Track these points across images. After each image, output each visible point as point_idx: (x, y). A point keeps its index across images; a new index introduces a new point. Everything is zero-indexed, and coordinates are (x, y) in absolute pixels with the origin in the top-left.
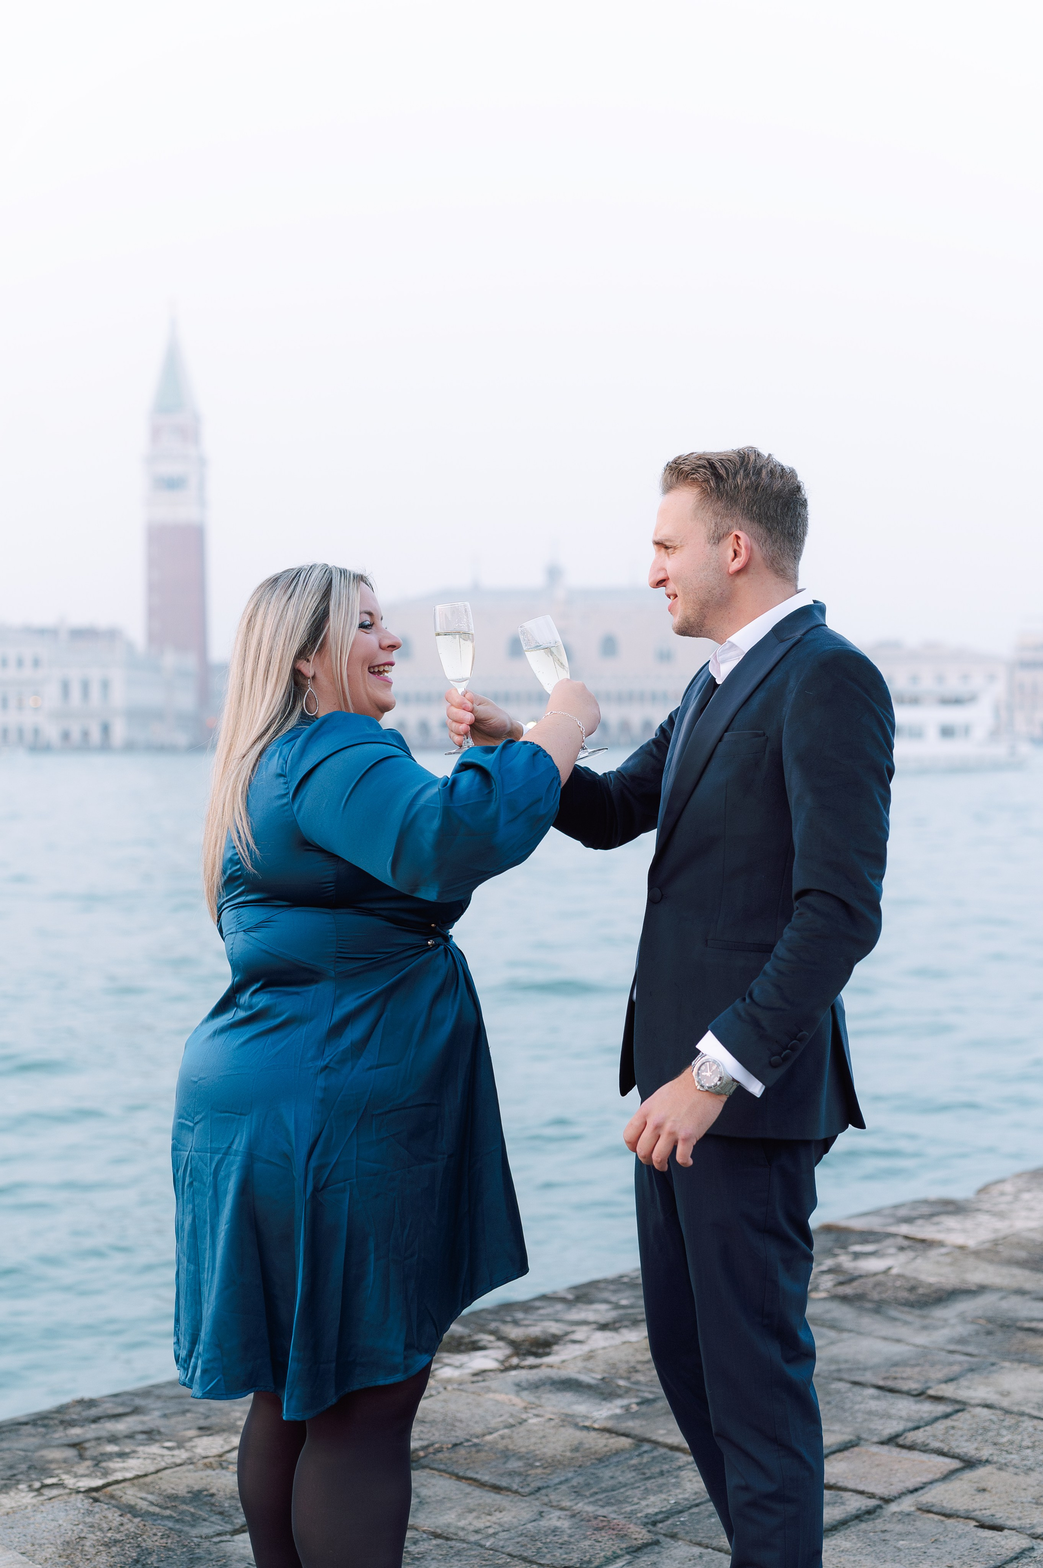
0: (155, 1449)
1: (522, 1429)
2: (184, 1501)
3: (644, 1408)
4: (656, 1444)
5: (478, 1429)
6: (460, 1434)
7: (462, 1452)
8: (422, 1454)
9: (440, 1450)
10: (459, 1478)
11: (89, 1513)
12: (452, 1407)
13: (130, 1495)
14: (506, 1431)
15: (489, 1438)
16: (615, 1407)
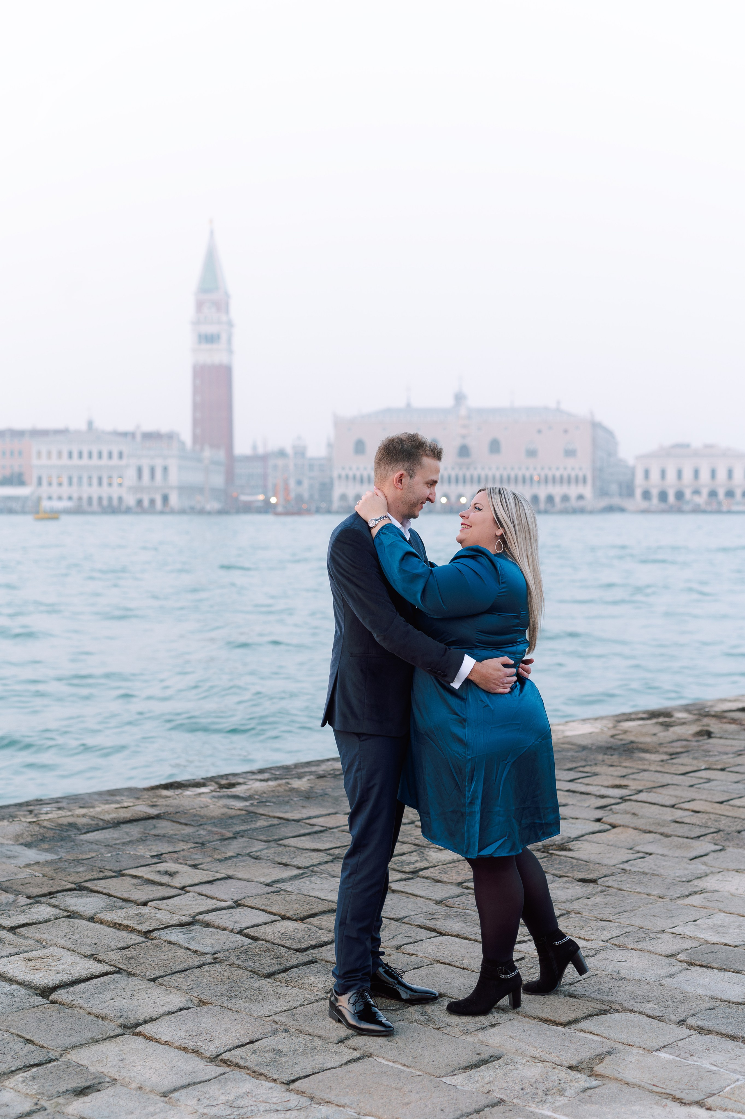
0: (60, 812)
1: (206, 809)
2: (65, 825)
3: (259, 804)
4: (256, 813)
5: (188, 808)
6: (180, 810)
7: (179, 814)
8: (162, 815)
9: (170, 814)
10: (174, 822)
11: (28, 827)
12: (182, 802)
13: (45, 824)
14: (200, 809)
15: (192, 811)
16: (247, 803)
